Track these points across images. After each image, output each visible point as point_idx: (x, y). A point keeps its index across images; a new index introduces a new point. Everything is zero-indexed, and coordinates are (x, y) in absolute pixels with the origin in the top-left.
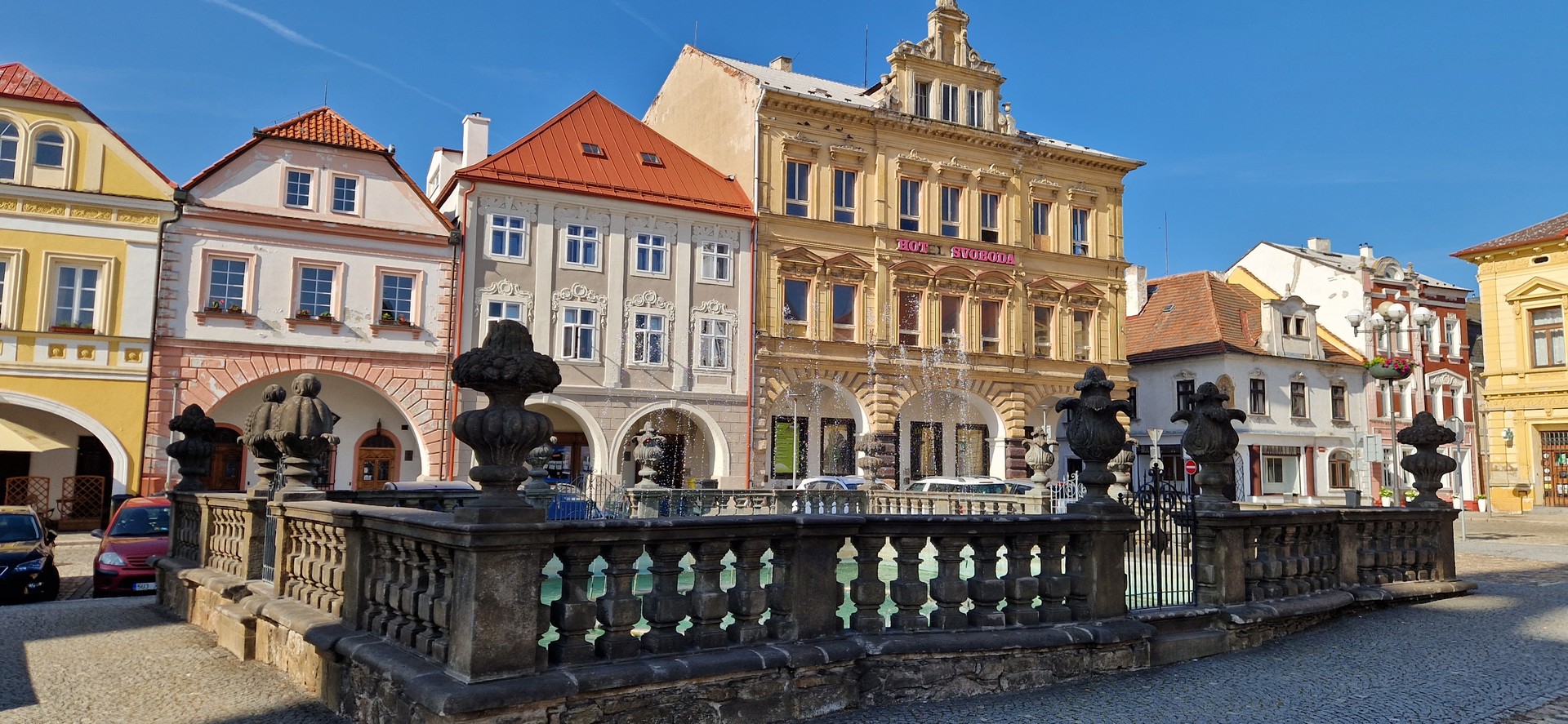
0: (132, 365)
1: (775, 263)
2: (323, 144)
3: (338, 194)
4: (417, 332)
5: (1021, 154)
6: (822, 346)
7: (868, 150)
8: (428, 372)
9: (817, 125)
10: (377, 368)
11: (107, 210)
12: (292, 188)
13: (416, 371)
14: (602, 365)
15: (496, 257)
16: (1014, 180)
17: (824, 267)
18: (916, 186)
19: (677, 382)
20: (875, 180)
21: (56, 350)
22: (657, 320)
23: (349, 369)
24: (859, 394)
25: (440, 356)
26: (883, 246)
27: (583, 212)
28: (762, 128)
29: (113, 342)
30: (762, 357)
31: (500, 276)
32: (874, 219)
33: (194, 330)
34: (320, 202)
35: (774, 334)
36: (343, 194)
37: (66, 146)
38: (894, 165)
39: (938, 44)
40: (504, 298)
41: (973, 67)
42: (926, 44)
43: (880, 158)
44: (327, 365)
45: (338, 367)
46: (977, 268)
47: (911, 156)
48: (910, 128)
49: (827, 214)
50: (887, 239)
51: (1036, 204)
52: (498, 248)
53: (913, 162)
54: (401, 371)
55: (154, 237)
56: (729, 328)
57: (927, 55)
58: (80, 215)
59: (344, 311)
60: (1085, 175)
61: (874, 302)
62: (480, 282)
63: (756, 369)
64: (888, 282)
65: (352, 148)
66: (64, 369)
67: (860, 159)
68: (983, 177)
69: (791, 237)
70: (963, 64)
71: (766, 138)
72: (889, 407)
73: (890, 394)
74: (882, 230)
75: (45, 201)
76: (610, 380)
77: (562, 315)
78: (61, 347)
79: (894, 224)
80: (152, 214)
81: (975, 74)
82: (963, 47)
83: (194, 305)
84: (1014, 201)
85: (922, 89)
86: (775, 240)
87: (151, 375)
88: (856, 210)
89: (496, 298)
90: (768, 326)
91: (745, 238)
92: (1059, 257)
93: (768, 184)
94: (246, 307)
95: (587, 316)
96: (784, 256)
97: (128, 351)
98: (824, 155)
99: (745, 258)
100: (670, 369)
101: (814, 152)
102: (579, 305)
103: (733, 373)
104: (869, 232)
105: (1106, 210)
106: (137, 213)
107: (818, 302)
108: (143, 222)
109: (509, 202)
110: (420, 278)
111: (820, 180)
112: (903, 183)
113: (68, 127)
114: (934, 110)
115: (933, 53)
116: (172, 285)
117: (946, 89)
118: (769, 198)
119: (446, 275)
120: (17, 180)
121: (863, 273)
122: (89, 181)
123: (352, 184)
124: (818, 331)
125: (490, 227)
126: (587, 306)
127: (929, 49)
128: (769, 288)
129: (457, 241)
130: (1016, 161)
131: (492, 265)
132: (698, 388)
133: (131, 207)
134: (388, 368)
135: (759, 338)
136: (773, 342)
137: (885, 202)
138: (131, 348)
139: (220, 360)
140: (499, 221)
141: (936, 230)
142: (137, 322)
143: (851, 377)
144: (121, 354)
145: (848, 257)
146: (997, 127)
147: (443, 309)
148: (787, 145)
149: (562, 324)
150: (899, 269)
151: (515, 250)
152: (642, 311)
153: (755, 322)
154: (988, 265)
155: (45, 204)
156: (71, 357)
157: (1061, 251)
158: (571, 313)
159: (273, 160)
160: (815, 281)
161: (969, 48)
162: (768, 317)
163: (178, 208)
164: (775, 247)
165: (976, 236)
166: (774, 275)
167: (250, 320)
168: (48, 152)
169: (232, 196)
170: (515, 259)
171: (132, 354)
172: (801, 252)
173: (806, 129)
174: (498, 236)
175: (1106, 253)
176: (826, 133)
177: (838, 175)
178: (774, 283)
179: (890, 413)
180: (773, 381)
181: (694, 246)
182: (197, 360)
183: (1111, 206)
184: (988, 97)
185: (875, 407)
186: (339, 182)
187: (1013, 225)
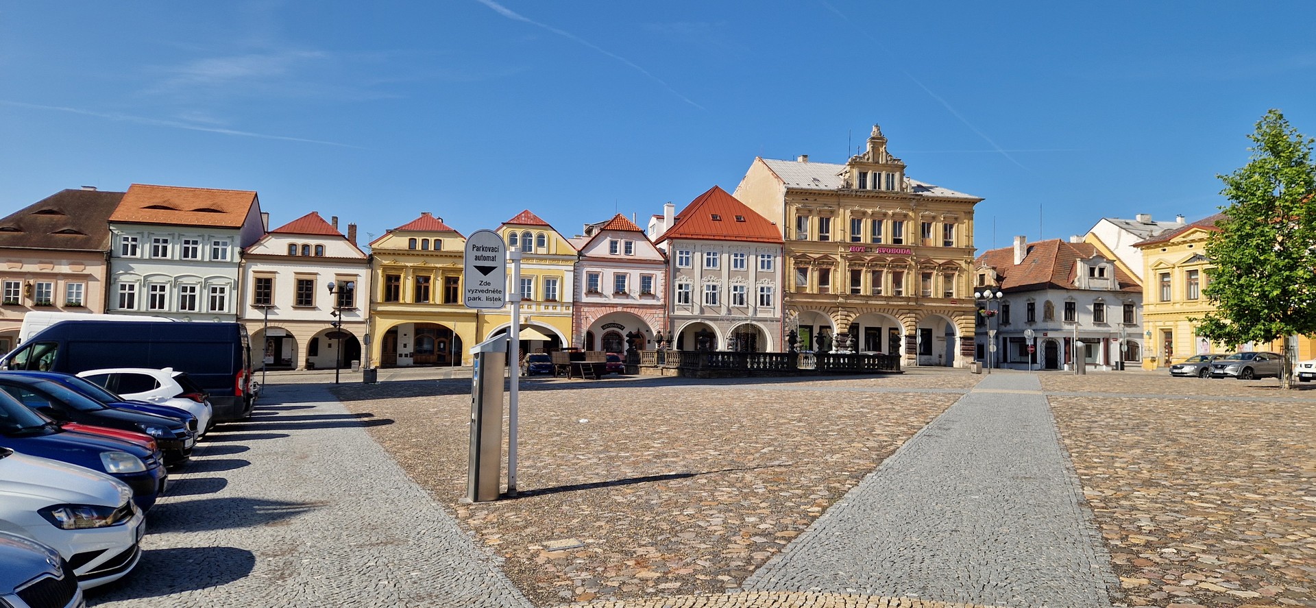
0: (567, 312)
1: (792, 261)
2: (622, 230)
3: (626, 248)
4: (654, 297)
5: (914, 201)
6: (812, 296)
7: (835, 208)
8: (658, 311)
9: (811, 198)
10: (641, 310)
11: (559, 260)
12: (611, 247)
13: (654, 311)
14: (721, 307)
15: (680, 267)
16: (911, 214)
17: (815, 261)
18: (859, 221)
19: (750, 313)
20: (839, 221)
21: (547, 307)
22: (742, 288)
23: (632, 311)
24: (831, 316)
25: (662, 305)
26: (843, 250)
27: (712, 247)
28: (786, 204)
29: (562, 304)
30: (786, 302)
31: (682, 274)
32: (839, 238)
33: (585, 299)
34: (621, 252)
35: (792, 292)
36: (628, 249)
37: (546, 239)
38: (848, 212)
39: (871, 154)
40: (683, 282)
41: (889, 162)
42: (865, 155)
43: (841, 211)
44: (625, 310)
45: (629, 310)
46: (890, 257)
47: (856, 208)
48: (856, 196)
49: (816, 238)
50: (845, 247)
51: (923, 224)
52: (681, 263)
53: (857, 211)
54: (649, 311)
55: (572, 268)
56: (772, 290)
57: (866, 160)
58: (551, 262)
59: (630, 290)
60: (951, 207)
61: (839, 275)
62: (675, 277)
63: (784, 307)
64: (845, 266)
65: (631, 231)
66: (549, 313)
67: (832, 212)
68: (893, 214)
69: (799, 250)
70: (884, 161)
71: (788, 207)
72: (846, 322)
73: (846, 316)
74: (843, 243)
75: (541, 258)
76: (724, 312)
77: (705, 288)
78: (548, 306)
79: (848, 240)
80: (571, 260)
81: (890, 166)
82: (884, 154)
83: (584, 290)
84: (911, 224)
85: (863, 176)
86: (792, 251)
87: (573, 315)
88: (830, 235)
89: (681, 283)
90: (789, 288)
91: (779, 251)
92: (936, 248)
93: (789, 227)
94: (599, 290)
95: (714, 288)
96: (796, 258)
97: (566, 307)
98: (815, 212)
99: (779, 260)
100: (748, 307)
101: (810, 211)
102: (711, 284)
103: (774, 308)
104: (836, 244)
105: (963, 223)
106: (567, 260)
107: (813, 276)
108: (569, 263)
109: (685, 245)
110: (654, 276)
111: (812, 224)
112: (853, 221)
113: (545, 233)
114: (869, 186)
115: (868, 159)
116: (578, 284)
117: (875, 174)
118: (789, 233)
119: (663, 275)
120: (533, 252)
121: (834, 263)
122: (553, 251)
123: (631, 243)
124: (812, 289)
125: (678, 255)
126: (715, 283)
127: (866, 157)
128: (789, 272)
129: (667, 262)
130: (912, 204)
131: (679, 270)
132: (759, 315)
133: (564, 258)
134: (644, 310)
135: (785, 294)
136: (791, 295)
137: (844, 230)
138: (566, 305)
139: (593, 309)
140: (681, 253)
141: (869, 241)
142: (568, 297)
143: (828, 309)
144: (564, 308)
145: (826, 256)
146: (902, 189)
147: (663, 287)
148: (797, 210)
149: (705, 292)
150: (850, 260)
151: (687, 264)
152: (736, 284)
153: (783, 287)
154: (896, 255)
155: (541, 259)
156: (550, 309)
157: (938, 246)
158: (708, 286)
159: (606, 238)
160: (810, 267)
161: (887, 153)
162: (789, 284)
163: (579, 258)
164: (792, 254)
165: (890, 242)
166: (792, 266)
167: (601, 295)
168: (541, 242)
169: (593, 253)
170: (687, 267)
171: (567, 308)
172: (804, 255)
173: (806, 201)
174: (681, 258)
175: (963, 244)
176: (816, 202)
177: (821, 220)
178: (792, 269)
179: (846, 324)
180: (792, 311)
181: (757, 257)
182: (586, 309)
183: (966, 221)
184: (897, 175)
185: (839, 321)
186: (626, 243)
187: (910, 235)
